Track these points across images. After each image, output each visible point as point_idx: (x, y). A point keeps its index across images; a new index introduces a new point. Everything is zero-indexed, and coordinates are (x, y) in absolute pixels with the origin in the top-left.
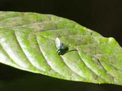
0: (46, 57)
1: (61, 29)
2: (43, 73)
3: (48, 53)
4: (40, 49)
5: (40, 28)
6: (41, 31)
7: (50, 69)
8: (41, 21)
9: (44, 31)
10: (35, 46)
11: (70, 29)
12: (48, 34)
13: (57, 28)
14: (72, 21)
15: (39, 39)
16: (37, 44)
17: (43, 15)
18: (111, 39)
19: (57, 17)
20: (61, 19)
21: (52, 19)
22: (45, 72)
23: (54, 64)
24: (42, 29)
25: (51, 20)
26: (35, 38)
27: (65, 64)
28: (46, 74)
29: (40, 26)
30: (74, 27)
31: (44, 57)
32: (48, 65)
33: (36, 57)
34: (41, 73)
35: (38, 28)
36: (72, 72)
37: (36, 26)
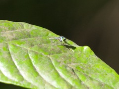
0: (18, 67)
1: (34, 37)
2: (15, 84)
3: (20, 63)
4: (12, 59)
5: (12, 37)
6: (13, 39)
7: (22, 79)
8: (13, 29)
9: (16, 39)
10: (6, 56)
11: (43, 37)
12: (21, 43)
13: (29, 36)
14: (45, 29)
15: (11, 47)
16: (9, 53)
17: (15, 23)
18: (86, 48)
19: (30, 25)
20: (34, 27)
21: (25, 26)
22: (17, 83)
23: (27, 74)
24: (14, 37)
25: (23, 28)
26: (7, 47)
27: (38, 74)
28: (18, 85)
29: (12, 34)
30: (47, 35)
31: (16, 67)
32: (20, 75)
33: (8, 67)
34: (13, 83)
35: (10, 37)
36: (45, 82)
37: (8, 34)
